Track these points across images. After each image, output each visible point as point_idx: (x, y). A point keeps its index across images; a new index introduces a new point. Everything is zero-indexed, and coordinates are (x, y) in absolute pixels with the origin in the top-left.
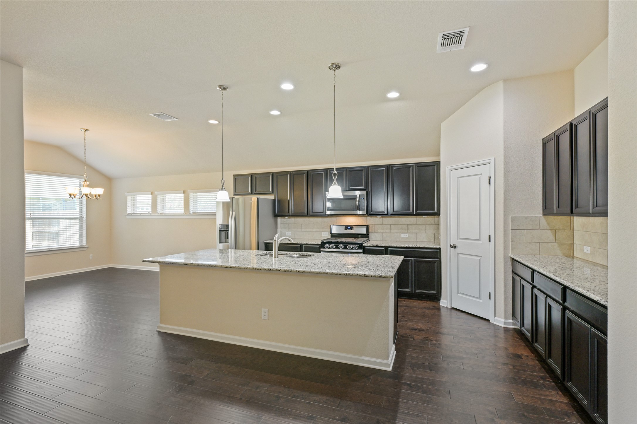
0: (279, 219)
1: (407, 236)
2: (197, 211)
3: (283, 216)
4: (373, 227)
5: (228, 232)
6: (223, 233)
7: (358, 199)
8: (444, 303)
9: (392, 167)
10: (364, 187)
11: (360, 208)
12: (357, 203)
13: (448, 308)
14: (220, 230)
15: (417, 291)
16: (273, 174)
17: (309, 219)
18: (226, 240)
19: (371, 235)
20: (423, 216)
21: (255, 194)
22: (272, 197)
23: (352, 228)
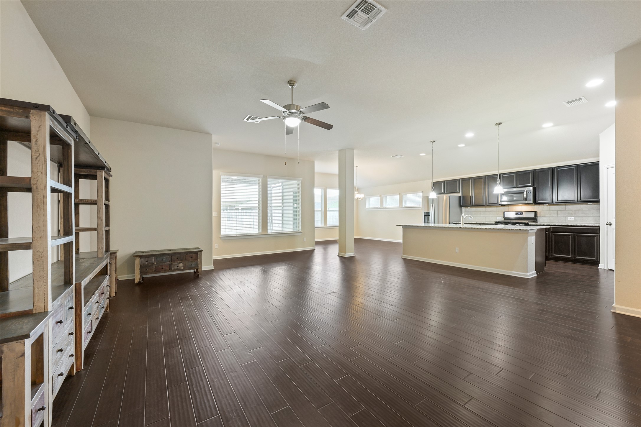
0: (464, 209)
1: (574, 219)
2: (407, 206)
3: (466, 206)
4: (541, 213)
5: (429, 216)
6: (426, 217)
7: (525, 193)
8: (601, 266)
9: (557, 169)
10: (531, 184)
11: (528, 199)
12: (525, 196)
13: (605, 269)
14: (425, 216)
15: (577, 257)
16: (459, 180)
17: (486, 208)
18: (428, 221)
19: (538, 219)
20: (589, 203)
21: (447, 193)
22: (459, 195)
23: (521, 214)
